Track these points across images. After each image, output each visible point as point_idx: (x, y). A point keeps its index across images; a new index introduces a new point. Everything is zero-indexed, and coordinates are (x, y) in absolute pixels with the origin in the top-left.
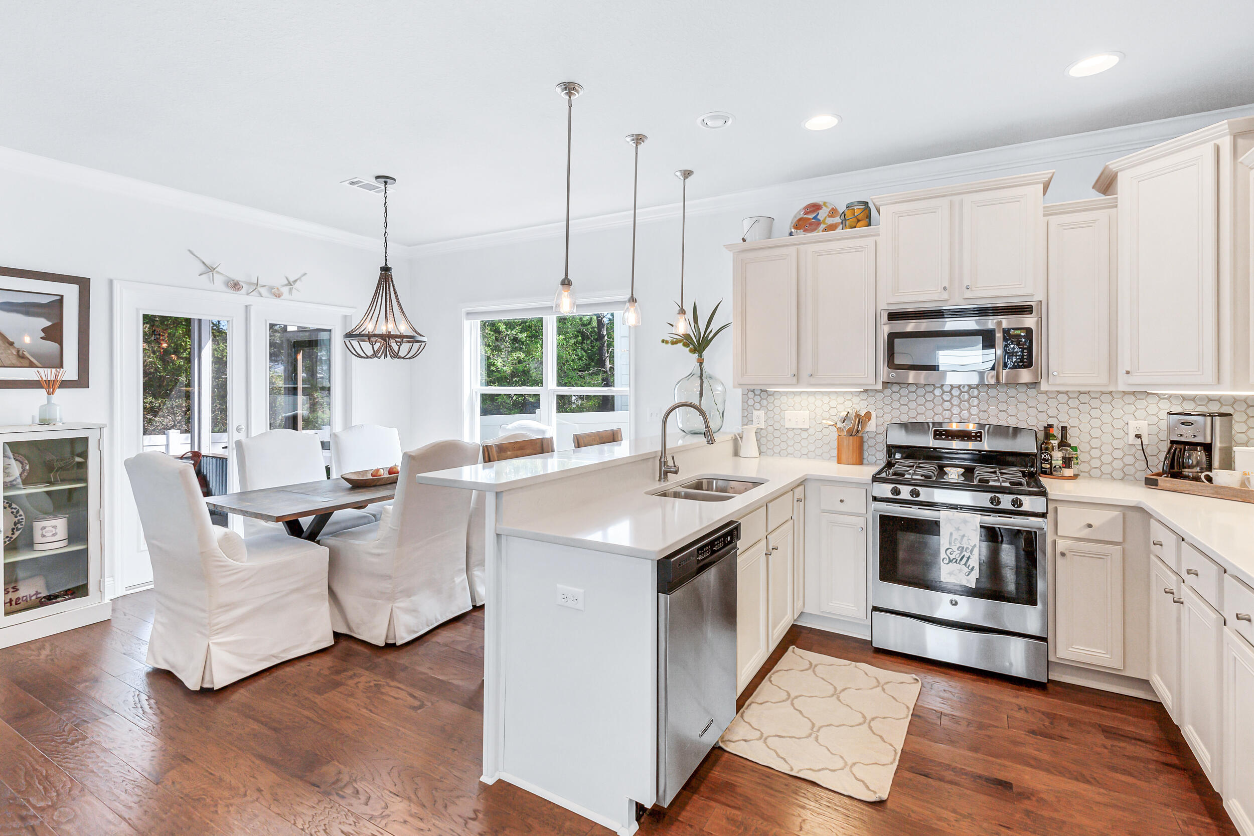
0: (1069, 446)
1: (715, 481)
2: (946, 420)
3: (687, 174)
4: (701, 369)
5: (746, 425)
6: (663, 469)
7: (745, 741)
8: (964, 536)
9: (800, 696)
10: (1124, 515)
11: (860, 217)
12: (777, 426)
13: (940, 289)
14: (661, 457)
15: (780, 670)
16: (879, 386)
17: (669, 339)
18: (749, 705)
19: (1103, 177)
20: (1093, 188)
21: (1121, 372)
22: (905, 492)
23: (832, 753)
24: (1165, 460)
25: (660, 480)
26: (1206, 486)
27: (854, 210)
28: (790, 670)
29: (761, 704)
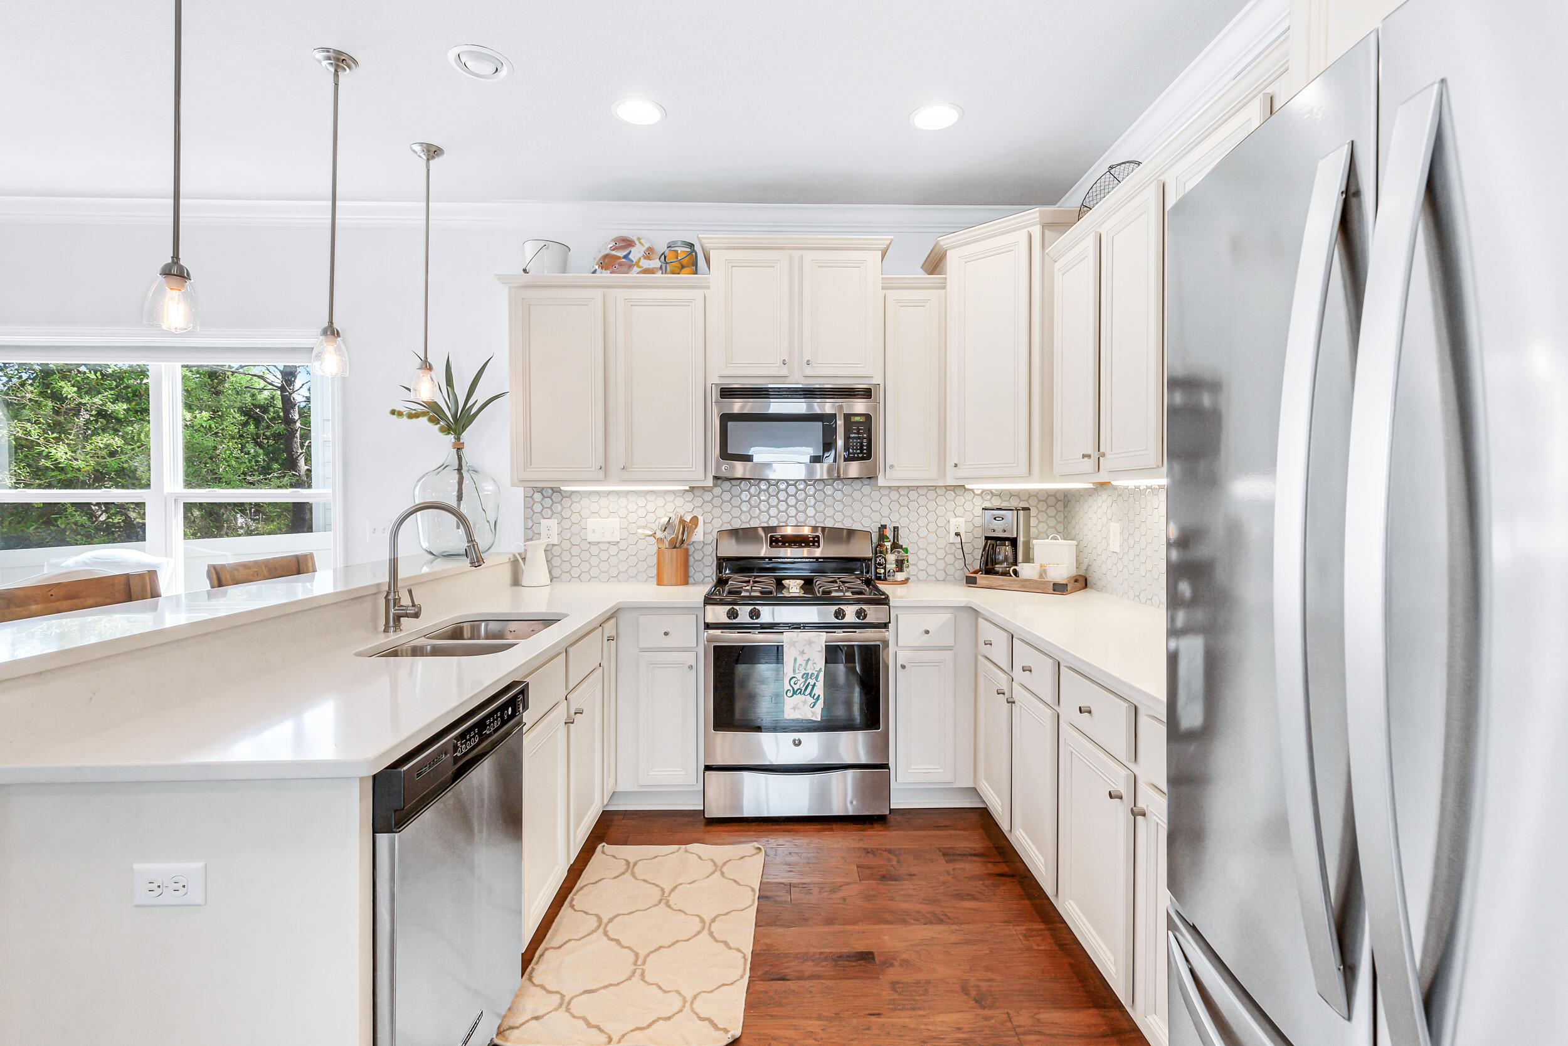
0: (901, 547)
1: (483, 624)
2: (781, 524)
3: (433, 152)
4: (460, 459)
5: (531, 540)
6: (392, 611)
7: (537, 1018)
8: (809, 659)
9: (616, 916)
10: (955, 617)
11: (685, 262)
12: (576, 540)
13: (779, 363)
14: (388, 594)
15: (585, 885)
16: (710, 482)
17: (405, 411)
18: (542, 955)
19: (932, 256)
20: (922, 268)
21: (950, 464)
22: (744, 614)
23: (665, 992)
24: (981, 558)
25: (386, 631)
26: (1014, 580)
27: (676, 251)
28: (601, 880)
29: (560, 947)
